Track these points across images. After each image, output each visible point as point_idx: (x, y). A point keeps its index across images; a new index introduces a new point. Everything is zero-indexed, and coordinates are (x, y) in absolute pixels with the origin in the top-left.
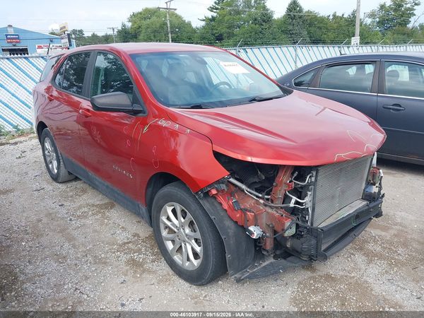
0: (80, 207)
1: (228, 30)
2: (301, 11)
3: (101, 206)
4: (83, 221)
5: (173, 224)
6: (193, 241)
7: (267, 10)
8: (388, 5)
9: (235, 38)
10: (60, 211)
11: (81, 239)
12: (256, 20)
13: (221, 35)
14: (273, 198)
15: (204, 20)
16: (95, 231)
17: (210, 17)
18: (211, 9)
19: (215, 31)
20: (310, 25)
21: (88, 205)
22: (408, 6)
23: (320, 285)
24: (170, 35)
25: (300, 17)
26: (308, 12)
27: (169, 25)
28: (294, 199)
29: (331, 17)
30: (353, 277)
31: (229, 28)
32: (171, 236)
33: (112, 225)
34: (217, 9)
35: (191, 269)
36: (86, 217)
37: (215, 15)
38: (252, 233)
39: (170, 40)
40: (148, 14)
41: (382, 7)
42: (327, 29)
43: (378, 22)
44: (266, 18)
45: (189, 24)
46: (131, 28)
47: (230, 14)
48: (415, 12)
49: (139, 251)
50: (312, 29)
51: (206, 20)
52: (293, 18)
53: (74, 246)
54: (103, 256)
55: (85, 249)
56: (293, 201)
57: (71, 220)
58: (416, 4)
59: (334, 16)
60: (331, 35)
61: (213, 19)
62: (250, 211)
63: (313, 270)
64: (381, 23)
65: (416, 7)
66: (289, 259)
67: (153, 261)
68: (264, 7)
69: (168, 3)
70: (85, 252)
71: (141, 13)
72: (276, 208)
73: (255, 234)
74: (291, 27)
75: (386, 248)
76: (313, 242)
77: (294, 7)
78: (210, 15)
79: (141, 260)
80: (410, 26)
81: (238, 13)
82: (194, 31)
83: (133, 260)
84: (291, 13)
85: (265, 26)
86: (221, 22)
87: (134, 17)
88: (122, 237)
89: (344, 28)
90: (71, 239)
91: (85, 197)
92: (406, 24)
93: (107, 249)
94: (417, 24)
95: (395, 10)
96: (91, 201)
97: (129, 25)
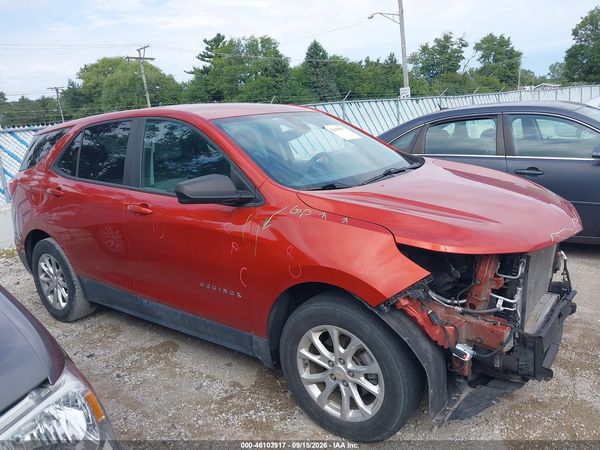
0: (123, 355)
1: (228, 86)
2: (325, 56)
3: (156, 349)
4: (140, 375)
5: (324, 358)
6: (363, 378)
7: (281, 56)
8: (430, 46)
9: (240, 95)
10: (92, 364)
11: (152, 403)
12: (266, 70)
13: (219, 92)
14: (473, 302)
15: (192, 73)
16: (167, 387)
17: (201, 68)
18: (202, 57)
19: (210, 88)
20: (339, 74)
21: (135, 350)
22: (455, 47)
23: (530, 416)
24: (147, 95)
25: (325, 65)
26: (335, 58)
27: (145, 81)
28: (501, 300)
29: (364, 63)
30: (565, 398)
31: (231, 81)
32: (318, 376)
33: (188, 375)
34: (210, 57)
35: (359, 420)
36: (141, 368)
37: (208, 65)
38: (463, 354)
39: (149, 102)
40: (107, 66)
41: (425, 49)
42: (361, 79)
43: (422, 68)
44: (279, 66)
45: (171, 79)
46: (84, 87)
47: (230, 64)
48: (463, 55)
49: (252, 406)
50: (342, 80)
51: (196, 71)
52: (316, 66)
53: (146, 415)
54: (200, 422)
55: (166, 418)
56: (500, 303)
57: (118, 376)
58: (464, 45)
59: (367, 61)
60: (367, 87)
61: (206, 71)
62: (447, 324)
63: (511, 397)
64: (426, 69)
65: (463, 49)
66: (491, 383)
67: (283, 419)
68: (276, 53)
69: (142, 51)
70: (168, 421)
71: (96, 66)
72: (482, 314)
73: (468, 355)
74: (314, 79)
75: (581, 354)
76: (531, 355)
77: (315, 50)
78: (201, 65)
79: (264, 419)
80: (460, 71)
81: (241, 61)
82: (180, 88)
83: (252, 421)
84: (313, 60)
85: (280, 77)
86: (217, 74)
87: (87, 72)
88: (217, 390)
89: (382, 77)
90: (134, 405)
91: (122, 338)
92: (455, 70)
93: (202, 411)
94: (467, 69)
95: (441, 53)
96: (137, 344)
97: (80, 82)
